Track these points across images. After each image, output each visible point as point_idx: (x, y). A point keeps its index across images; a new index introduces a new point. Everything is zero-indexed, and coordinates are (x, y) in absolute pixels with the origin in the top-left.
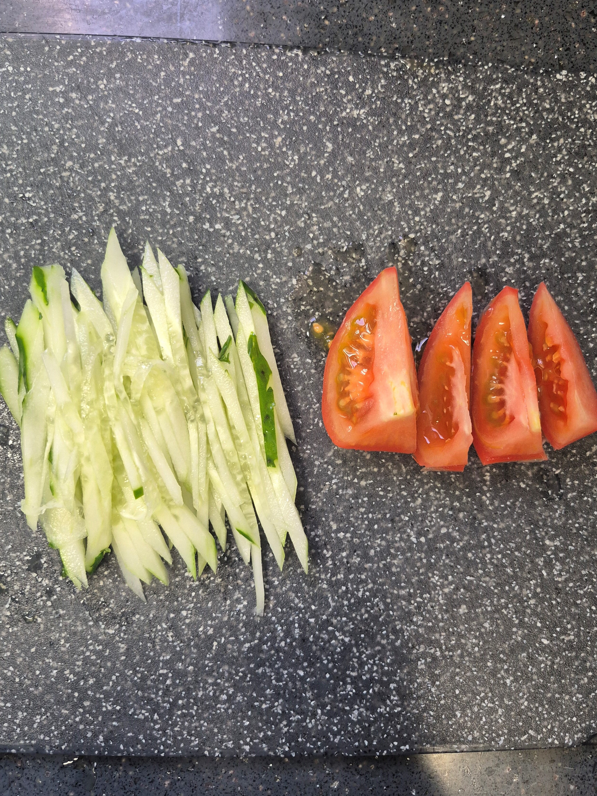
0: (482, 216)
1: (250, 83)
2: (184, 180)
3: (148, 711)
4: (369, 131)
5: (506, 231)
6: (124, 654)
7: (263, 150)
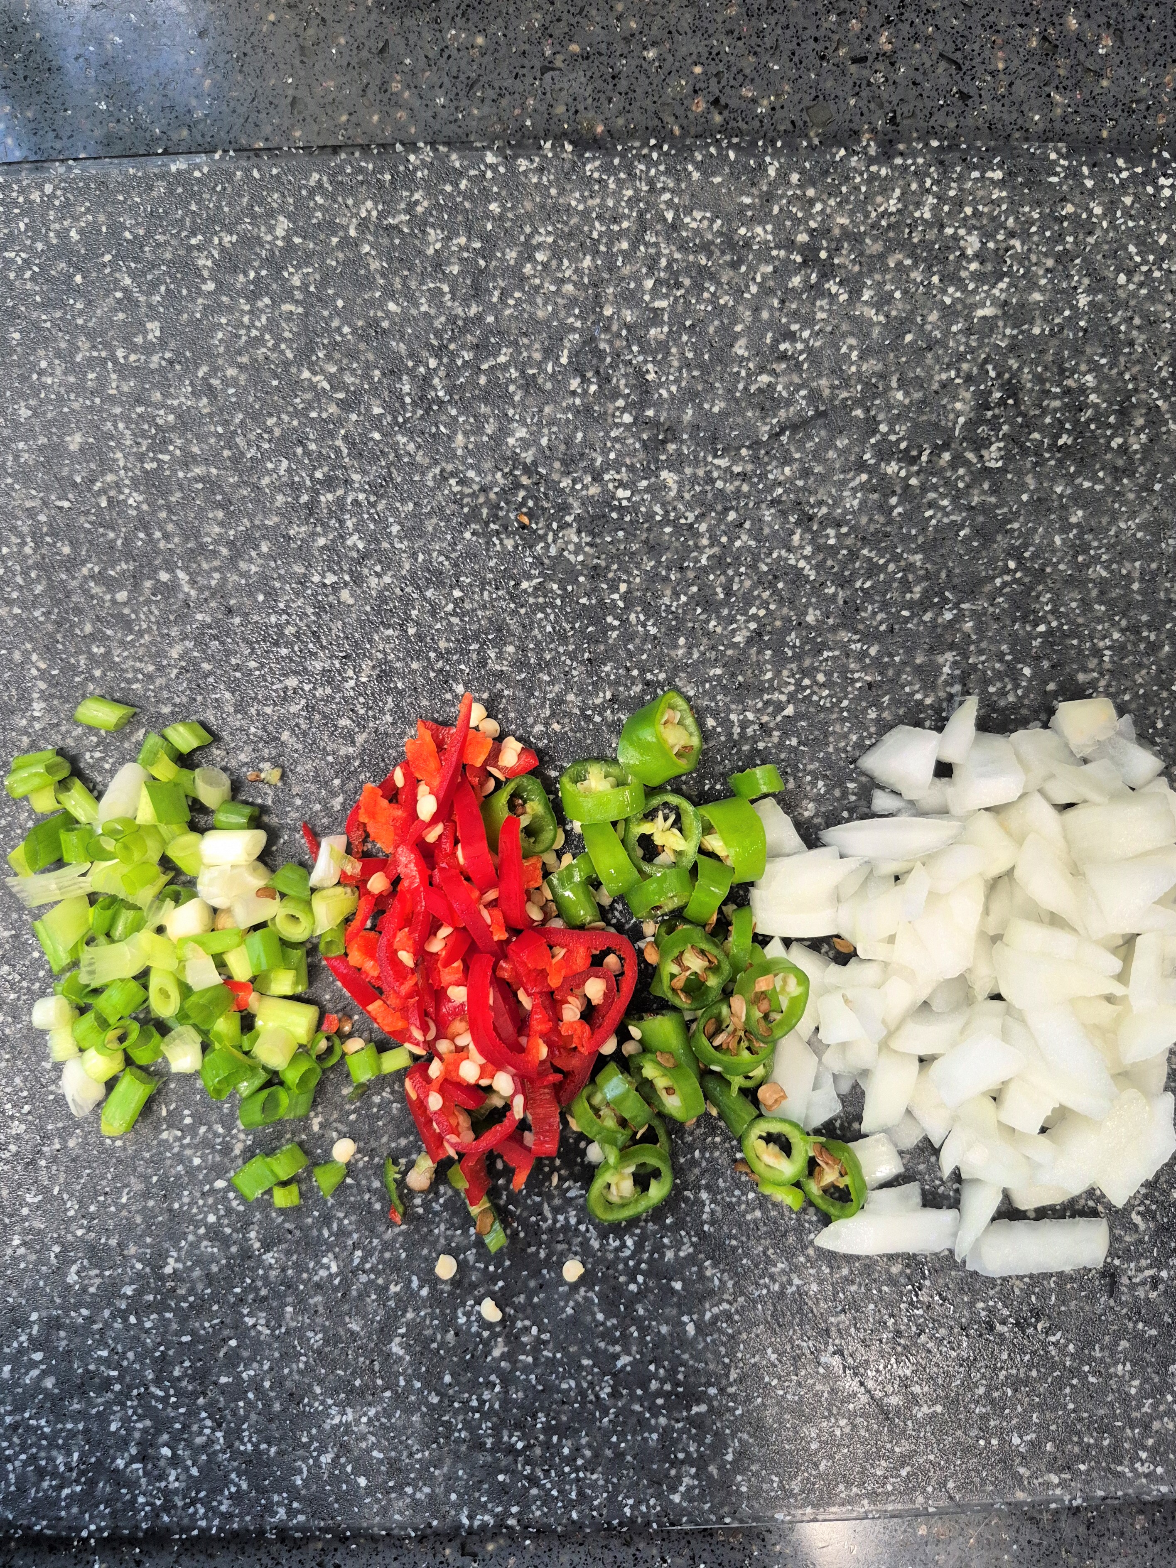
0: (80, 1233)
1: (559, 1454)
2: (676, 1255)
3: (686, 227)
4: (320, 1382)
5: (28, 1205)
6: (736, 337)
7: (527, 1329)
